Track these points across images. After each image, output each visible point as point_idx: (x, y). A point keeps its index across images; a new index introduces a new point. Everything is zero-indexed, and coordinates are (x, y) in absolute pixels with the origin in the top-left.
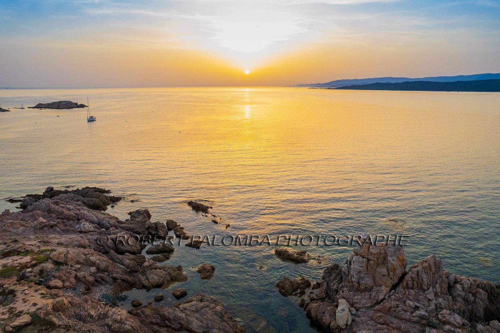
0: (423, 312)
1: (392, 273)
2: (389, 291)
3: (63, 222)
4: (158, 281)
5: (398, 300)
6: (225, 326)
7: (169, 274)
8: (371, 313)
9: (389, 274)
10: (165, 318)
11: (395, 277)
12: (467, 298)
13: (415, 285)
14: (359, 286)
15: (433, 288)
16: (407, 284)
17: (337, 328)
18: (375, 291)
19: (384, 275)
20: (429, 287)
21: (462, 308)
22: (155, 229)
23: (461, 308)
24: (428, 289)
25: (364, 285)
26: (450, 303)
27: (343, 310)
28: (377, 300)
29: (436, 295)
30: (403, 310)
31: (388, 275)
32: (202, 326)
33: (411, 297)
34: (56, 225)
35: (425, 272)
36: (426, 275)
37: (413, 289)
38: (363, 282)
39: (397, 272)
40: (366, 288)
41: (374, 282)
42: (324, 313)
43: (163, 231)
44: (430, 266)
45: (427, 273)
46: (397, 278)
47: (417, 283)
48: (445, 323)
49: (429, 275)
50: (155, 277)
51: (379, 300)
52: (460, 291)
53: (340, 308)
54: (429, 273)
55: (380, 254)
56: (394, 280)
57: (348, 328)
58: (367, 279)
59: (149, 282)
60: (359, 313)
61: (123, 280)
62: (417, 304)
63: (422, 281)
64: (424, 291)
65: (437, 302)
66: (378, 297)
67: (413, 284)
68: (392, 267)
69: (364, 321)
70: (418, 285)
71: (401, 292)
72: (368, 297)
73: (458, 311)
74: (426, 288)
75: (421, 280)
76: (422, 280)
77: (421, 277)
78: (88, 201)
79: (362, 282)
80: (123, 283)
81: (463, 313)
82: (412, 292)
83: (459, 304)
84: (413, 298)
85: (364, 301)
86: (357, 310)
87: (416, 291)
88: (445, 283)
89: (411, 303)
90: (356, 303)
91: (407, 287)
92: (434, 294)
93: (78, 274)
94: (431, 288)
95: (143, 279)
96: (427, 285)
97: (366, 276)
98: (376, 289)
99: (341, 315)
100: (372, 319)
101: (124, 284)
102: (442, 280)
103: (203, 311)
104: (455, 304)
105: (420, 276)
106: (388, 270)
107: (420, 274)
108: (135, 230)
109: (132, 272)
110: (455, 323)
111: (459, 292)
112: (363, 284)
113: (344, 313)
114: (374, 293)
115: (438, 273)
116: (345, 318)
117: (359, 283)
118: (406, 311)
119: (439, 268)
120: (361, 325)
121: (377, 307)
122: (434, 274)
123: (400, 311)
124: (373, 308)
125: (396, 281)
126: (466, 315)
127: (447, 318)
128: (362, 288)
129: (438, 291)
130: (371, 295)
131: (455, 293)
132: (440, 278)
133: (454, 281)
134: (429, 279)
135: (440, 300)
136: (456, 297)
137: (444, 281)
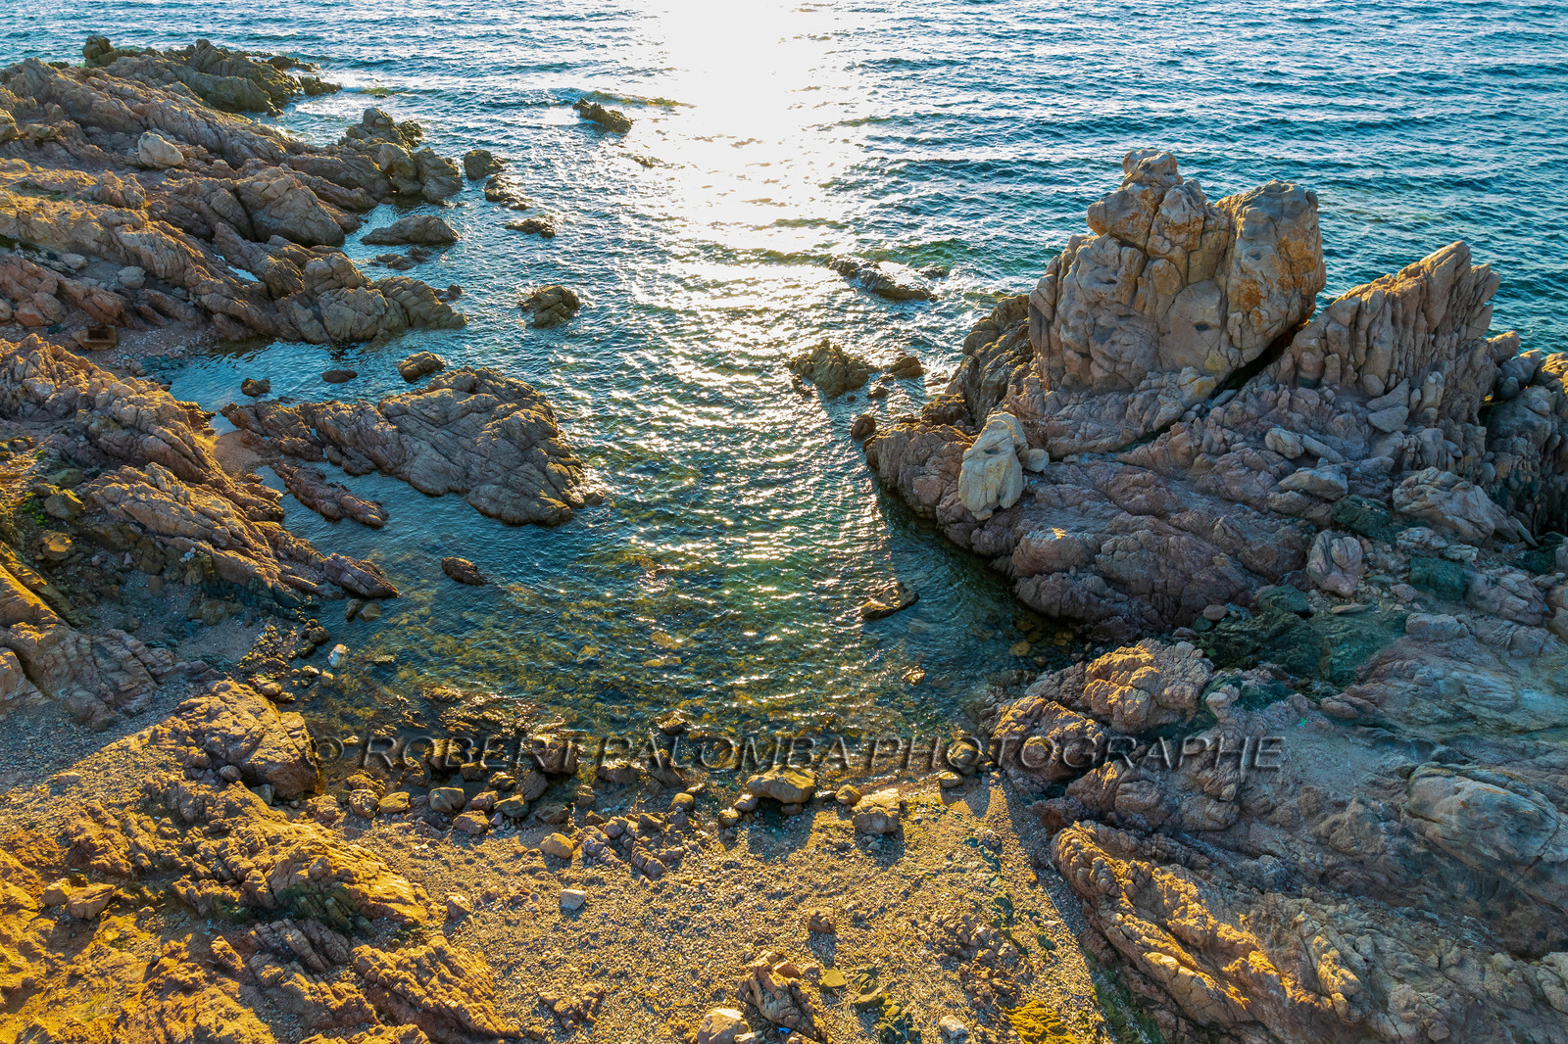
0: (1327, 474)
1: (1239, 316)
2: (1209, 390)
4: (355, 326)
5: (1235, 427)
7: (402, 306)
8: (1101, 472)
9: (1225, 319)
10: (329, 438)
11: (1248, 334)
13: (1333, 370)
14: (1086, 369)
15: (1411, 389)
16: (1297, 366)
17: (959, 521)
18: (1149, 387)
19: (1202, 327)
20: (1392, 383)
21: (1523, 479)
22: (411, 173)
23: (1517, 477)
24: (1386, 391)
25: (1107, 365)
26: (1473, 452)
27: (992, 451)
28: (1148, 425)
29: (1415, 418)
30: (1244, 463)
31: (1218, 322)
32: (446, 471)
33: (1297, 418)
34: (54, 139)
35: (1394, 321)
36: (1397, 332)
37: (1316, 385)
38: (1106, 350)
39: (1263, 313)
40: (1115, 376)
41: (1155, 353)
42: (924, 463)
43: (439, 182)
44: (1428, 293)
45: (1405, 323)
46: (1259, 338)
47: (1344, 363)
48: (1411, 520)
49: (1411, 333)
50: (348, 313)
51: (1156, 425)
52: (1539, 414)
53: (981, 441)
54: (1411, 326)
55: (1204, 231)
56: (1240, 349)
57: (1003, 519)
58: (1125, 339)
59: (325, 328)
60: (1062, 467)
61: (234, 318)
62: (1315, 445)
63: (1367, 354)
64: (1365, 396)
65: (1407, 441)
66: (1155, 413)
67: (1323, 366)
68: (1244, 287)
69: (1070, 499)
70: (1343, 371)
71: (1258, 396)
72: (1111, 410)
74: (1378, 387)
75: (1362, 351)
76: (1369, 348)
77: (1368, 335)
78: (216, 88)
79: (1101, 349)
80: (234, 326)
81: (1519, 499)
82: (1309, 397)
83: (1508, 462)
84: (1305, 421)
85: (1091, 427)
86: (1055, 459)
87: (1329, 394)
88: (1480, 378)
89: (1289, 439)
90: (1059, 433)
91: (1296, 380)
92: (1406, 411)
93: (68, 283)
94: (1403, 388)
95: (305, 319)
96: (1384, 375)
97: (1122, 324)
98: (1154, 383)
99: (979, 467)
100: (1104, 494)
101: (236, 332)
102: (1470, 364)
104: (1492, 461)
105: (1362, 333)
106: (1224, 302)
107: (1365, 321)
109: (273, 293)
110: (1460, 522)
111: (1532, 418)
112: (1105, 356)
113: (993, 461)
114: (1139, 397)
115: (1458, 331)
116: (993, 481)
117: (1086, 355)
118: (1254, 469)
119: (1468, 308)
120: (1055, 513)
121: (1140, 450)
122: (1436, 332)
123: (1227, 468)
124: (1122, 456)
125: (1251, 353)
126: (1529, 507)
127: (1431, 499)
128: (1098, 373)
129: (1429, 399)
130: (1126, 405)
131: (1509, 423)
132: (1458, 352)
133: (1524, 375)
134: (1405, 348)
135: (1427, 434)
136: (1508, 435)
137: (1474, 371)
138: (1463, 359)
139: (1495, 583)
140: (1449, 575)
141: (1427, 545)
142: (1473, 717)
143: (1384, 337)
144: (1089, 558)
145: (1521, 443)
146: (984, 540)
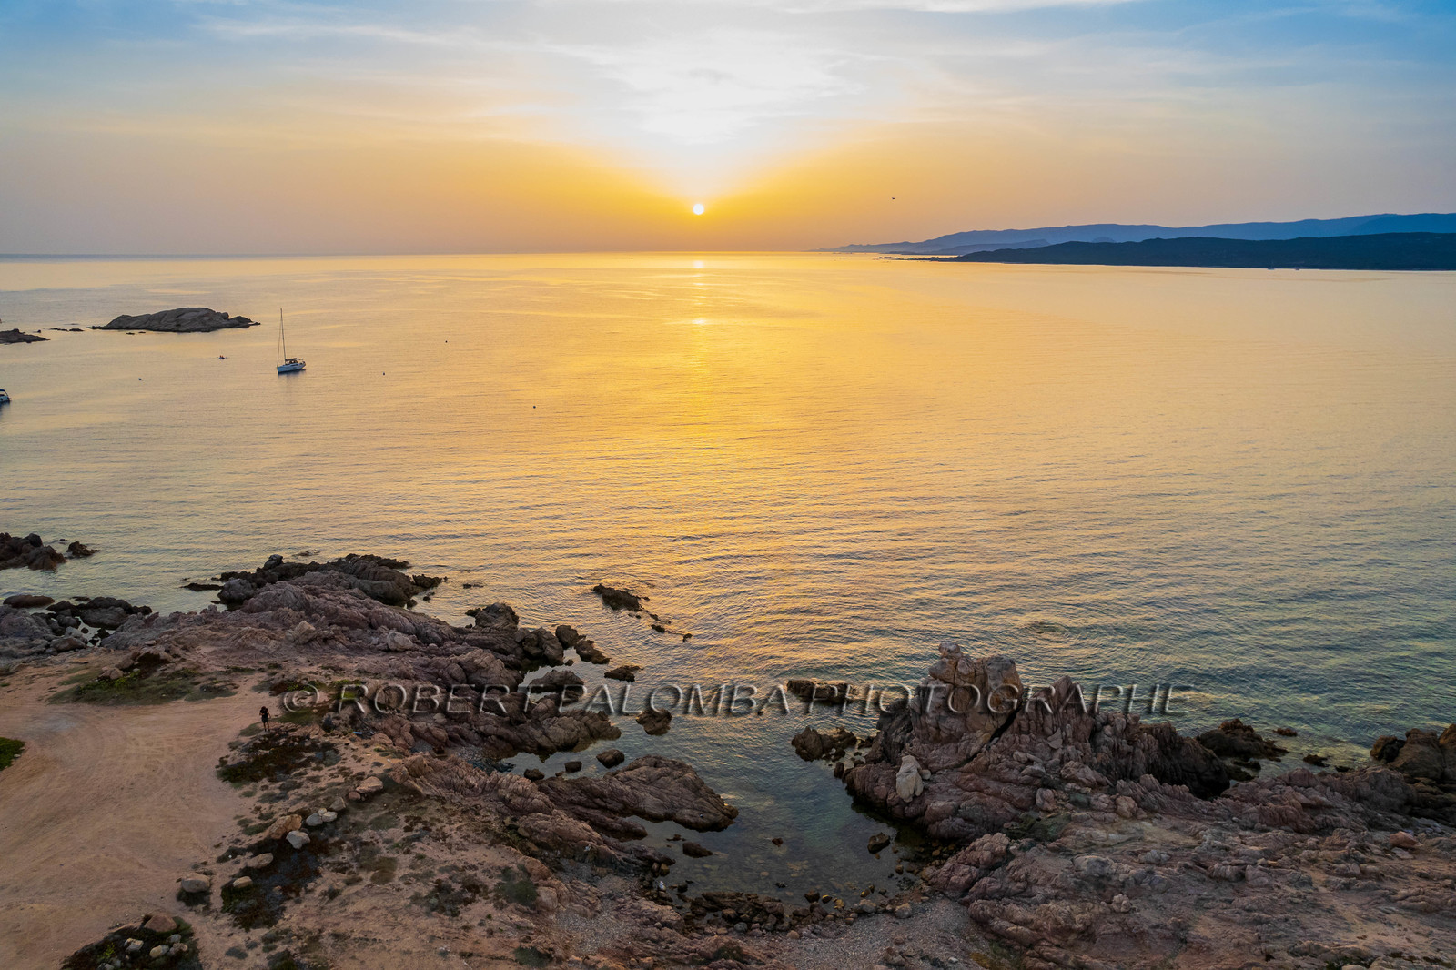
0: (1037, 767)
2: (988, 739)
3: (343, 631)
4: (567, 737)
5: (1001, 752)
6: (703, 803)
7: (586, 725)
8: (956, 775)
10: (592, 794)
12: (1119, 746)
13: (1033, 726)
14: (939, 734)
15: (1062, 731)
16: (1020, 726)
17: (898, 804)
18: (965, 739)
20: (1054, 729)
21: (1105, 761)
22: (536, 643)
23: (1103, 760)
24: (1054, 733)
25: (947, 731)
26: (1088, 754)
27: (909, 772)
28: (968, 755)
29: (1065, 742)
30: (1008, 766)
32: (663, 805)
33: (1023, 746)
34: (333, 638)
37: (1028, 733)
38: (945, 725)
40: (951, 735)
41: (966, 726)
42: (877, 781)
43: (553, 647)
46: (1003, 716)
47: (1036, 723)
48: (1068, 780)
50: (560, 730)
51: (971, 755)
52: (1109, 736)
53: (903, 769)
55: (976, 676)
56: (997, 721)
57: (917, 801)
58: (952, 720)
59: (550, 739)
60: (937, 776)
61: (500, 737)
62: (1032, 757)
63: (1043, 719)
64: (1046, 735)
65: (1063, 751)
66: (970, 750)
67: (1029, 726)
69: (943, 788)
70: (1037, 727)
71: (1007, 739)
72: (952, 750)
73: (1098, 767)
74: (1050, 731)
78: (372, 588)
79: (943, 725)
80: (500, 742)
81: (1107, 770)
82: (1026, 738)
83: (1101, 756)
84: (1026, 747)
85: (945, 758)
86: (933, 773)
87: (1033, 736)
88: (1087, 725)
89: (1021, 755)
90: (933, 762)
91: (1020, 731)
92: (1061, 740)
93: (416, 725)
94: (1059, 730)
95: (538, 735)
96: (1051, 726)
98: (967, 737)
99: (904, 780)
100: (957, 785)
101: (503, 745)
103: (661, 781)
104: (1095, 756)
105: (1039, 712)
108: (497, 647)
109: (513, 723)
110: (1084, 779)
111: (1107, 738)
112: (945, 729)
113: (910, 776)
114: (963, 744)
116: (912, 784)
117: (938, 728)
118: (1011, 768)
120: (938, 795)
121: (967, 766)
123: (1001, 769)
124: (960, 769)
125: (1001, 723)
127: (1073, 772)
128: (944, 735)
129: (1068, 735)
130: (957, 748)
131: (1099, 740)
132: (1076, 715)
133: (1103, 721)
135: (1070, 748)
136: (1100, 746)
138: (1078, 718)
139: (1097, 800)
140: (1082, 798)
141: (1074, 789)
142: (1094, 844)
144: (956, 812)
145: (1104, 748)
146: (911, 810)
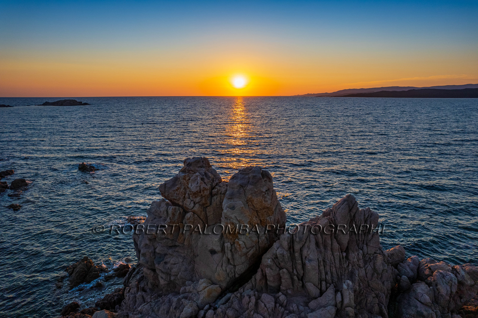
1: (229, 245)
9: (223, 247)
11: (237, 256)
16: (265, 278)
18: (184, 292)
19: (213, 252)
24: (322, 293)
25: (165, 277)
31: (220, 249)
35: (317, 244)
37: (278, 290)
45: (325, 247)
46: (243, 258)
47: (291, 275)
49: (329, 252)
52: (426, 305)
54: (329, 248)
64: (307, 298)
67: (279, 277)
74: (315, 292)
75: (299, 267)
76: (304, 265)
77: (301, 255)
88: (384, 279)
96: (317, 282)
97: (170, 251)
107: (297, 247)
112: (164, 272)
115: (362, 249)
128: (162, 282)
129: (346, 301)
132: (365, 262)
133: (411, 274)
134: (328, 262)
137: (378, 274)
138: (369, 268)
143: (311, 256)
